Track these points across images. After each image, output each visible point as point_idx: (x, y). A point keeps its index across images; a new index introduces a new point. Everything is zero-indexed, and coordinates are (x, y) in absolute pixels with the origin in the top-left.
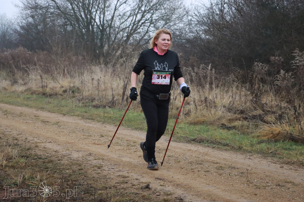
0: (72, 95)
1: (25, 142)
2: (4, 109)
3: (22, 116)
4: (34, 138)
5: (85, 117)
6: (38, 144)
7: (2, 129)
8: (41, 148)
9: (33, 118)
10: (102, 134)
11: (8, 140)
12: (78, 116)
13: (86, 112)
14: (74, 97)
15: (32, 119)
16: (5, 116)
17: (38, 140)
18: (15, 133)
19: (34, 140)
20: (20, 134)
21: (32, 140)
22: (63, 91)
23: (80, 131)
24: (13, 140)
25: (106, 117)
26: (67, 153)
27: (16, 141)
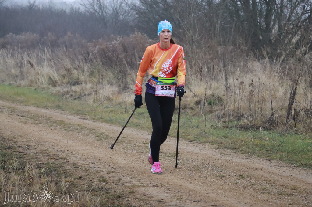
0: (208, 109)
1: (116, 184)
2: (100, 132)
3: (124, 142)
4: (132, 179)
5: (223, 145)
6: (135, 189)
7: (88, 163)
8: (139, 196)
9: (140, 146)
10: (242, 173)
11: (91, 181)
12: (212, 143)
13: (226, 137)
14: (211, 112)
15: (138, 148)
16: (99, 143)
17: (137, 182)
18: (104, 170)
19: (132, 181)
20: (112, 172)
21: (129, 182)
22: (196, 102)
23: (208, 168)
24: (100, 181)
25: (256, 145)
26: (178, 204)
27: (104, 183)
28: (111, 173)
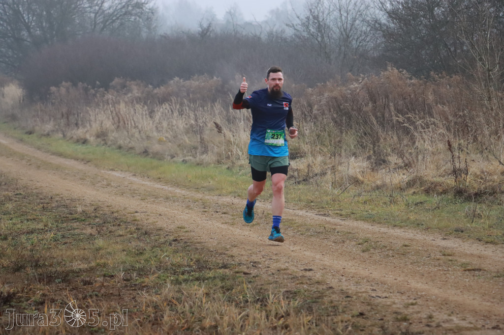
1: (428, 326)
2: (361, 236)
3: (409, 253)
4: (450, 315)
7: (364, 290)
9: (439, 259)
11: (382, 319)
15: (436, 262)
16: (366, 255)
17: (462, 322)
18: (397, 302)
19: (452, 320)
20: (412, 304)
21: (448, 321)
27: (405, 324)
28: (411, 306)
